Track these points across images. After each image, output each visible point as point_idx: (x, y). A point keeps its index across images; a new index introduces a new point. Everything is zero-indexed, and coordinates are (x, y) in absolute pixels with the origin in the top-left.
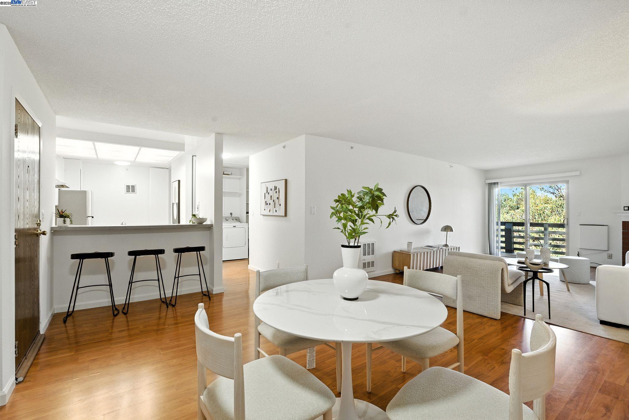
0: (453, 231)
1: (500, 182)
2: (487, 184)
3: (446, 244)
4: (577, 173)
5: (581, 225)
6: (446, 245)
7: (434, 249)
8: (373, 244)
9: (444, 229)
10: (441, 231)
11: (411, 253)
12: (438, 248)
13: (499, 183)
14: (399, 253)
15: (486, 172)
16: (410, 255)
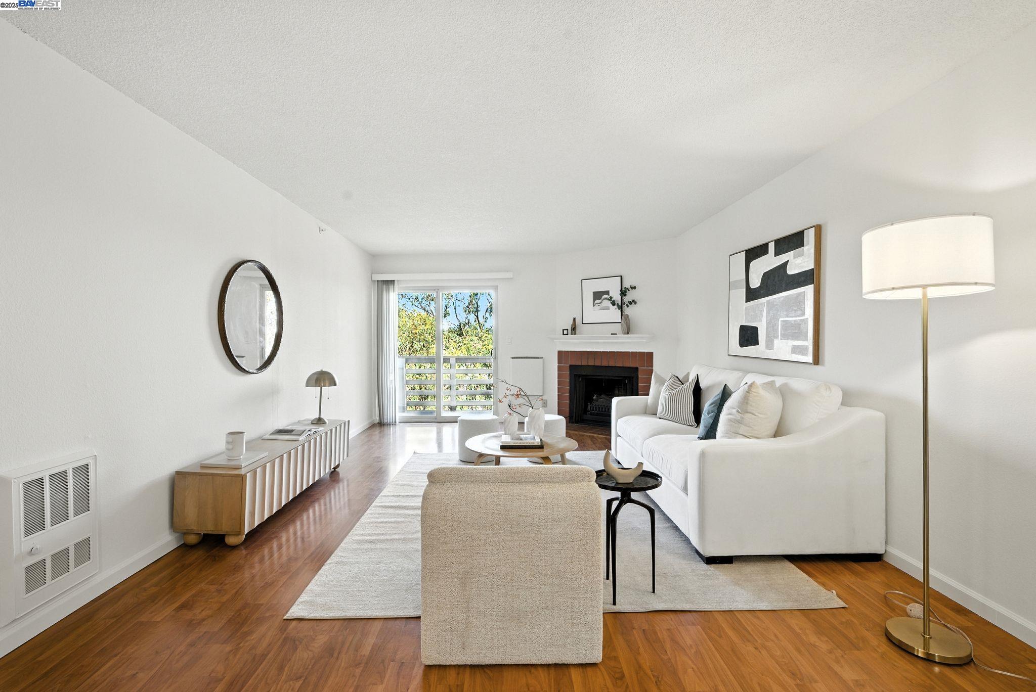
0: (335, 385)
1: (398, 281)
2: (374, 281)
3: (318, 417)
4: (509, 275)
5: (513, 358)
6: (319, 421)
7: (301, 438)
8: (83, 471)
9: (314, 381)
10: (307, 385)
11: (243, 472)
12: (309, 433)
13: (396, 282)
14: (198, 477)
15: (373, 258)
16: (242, 478)
